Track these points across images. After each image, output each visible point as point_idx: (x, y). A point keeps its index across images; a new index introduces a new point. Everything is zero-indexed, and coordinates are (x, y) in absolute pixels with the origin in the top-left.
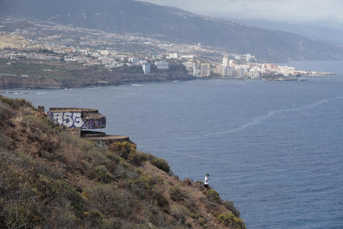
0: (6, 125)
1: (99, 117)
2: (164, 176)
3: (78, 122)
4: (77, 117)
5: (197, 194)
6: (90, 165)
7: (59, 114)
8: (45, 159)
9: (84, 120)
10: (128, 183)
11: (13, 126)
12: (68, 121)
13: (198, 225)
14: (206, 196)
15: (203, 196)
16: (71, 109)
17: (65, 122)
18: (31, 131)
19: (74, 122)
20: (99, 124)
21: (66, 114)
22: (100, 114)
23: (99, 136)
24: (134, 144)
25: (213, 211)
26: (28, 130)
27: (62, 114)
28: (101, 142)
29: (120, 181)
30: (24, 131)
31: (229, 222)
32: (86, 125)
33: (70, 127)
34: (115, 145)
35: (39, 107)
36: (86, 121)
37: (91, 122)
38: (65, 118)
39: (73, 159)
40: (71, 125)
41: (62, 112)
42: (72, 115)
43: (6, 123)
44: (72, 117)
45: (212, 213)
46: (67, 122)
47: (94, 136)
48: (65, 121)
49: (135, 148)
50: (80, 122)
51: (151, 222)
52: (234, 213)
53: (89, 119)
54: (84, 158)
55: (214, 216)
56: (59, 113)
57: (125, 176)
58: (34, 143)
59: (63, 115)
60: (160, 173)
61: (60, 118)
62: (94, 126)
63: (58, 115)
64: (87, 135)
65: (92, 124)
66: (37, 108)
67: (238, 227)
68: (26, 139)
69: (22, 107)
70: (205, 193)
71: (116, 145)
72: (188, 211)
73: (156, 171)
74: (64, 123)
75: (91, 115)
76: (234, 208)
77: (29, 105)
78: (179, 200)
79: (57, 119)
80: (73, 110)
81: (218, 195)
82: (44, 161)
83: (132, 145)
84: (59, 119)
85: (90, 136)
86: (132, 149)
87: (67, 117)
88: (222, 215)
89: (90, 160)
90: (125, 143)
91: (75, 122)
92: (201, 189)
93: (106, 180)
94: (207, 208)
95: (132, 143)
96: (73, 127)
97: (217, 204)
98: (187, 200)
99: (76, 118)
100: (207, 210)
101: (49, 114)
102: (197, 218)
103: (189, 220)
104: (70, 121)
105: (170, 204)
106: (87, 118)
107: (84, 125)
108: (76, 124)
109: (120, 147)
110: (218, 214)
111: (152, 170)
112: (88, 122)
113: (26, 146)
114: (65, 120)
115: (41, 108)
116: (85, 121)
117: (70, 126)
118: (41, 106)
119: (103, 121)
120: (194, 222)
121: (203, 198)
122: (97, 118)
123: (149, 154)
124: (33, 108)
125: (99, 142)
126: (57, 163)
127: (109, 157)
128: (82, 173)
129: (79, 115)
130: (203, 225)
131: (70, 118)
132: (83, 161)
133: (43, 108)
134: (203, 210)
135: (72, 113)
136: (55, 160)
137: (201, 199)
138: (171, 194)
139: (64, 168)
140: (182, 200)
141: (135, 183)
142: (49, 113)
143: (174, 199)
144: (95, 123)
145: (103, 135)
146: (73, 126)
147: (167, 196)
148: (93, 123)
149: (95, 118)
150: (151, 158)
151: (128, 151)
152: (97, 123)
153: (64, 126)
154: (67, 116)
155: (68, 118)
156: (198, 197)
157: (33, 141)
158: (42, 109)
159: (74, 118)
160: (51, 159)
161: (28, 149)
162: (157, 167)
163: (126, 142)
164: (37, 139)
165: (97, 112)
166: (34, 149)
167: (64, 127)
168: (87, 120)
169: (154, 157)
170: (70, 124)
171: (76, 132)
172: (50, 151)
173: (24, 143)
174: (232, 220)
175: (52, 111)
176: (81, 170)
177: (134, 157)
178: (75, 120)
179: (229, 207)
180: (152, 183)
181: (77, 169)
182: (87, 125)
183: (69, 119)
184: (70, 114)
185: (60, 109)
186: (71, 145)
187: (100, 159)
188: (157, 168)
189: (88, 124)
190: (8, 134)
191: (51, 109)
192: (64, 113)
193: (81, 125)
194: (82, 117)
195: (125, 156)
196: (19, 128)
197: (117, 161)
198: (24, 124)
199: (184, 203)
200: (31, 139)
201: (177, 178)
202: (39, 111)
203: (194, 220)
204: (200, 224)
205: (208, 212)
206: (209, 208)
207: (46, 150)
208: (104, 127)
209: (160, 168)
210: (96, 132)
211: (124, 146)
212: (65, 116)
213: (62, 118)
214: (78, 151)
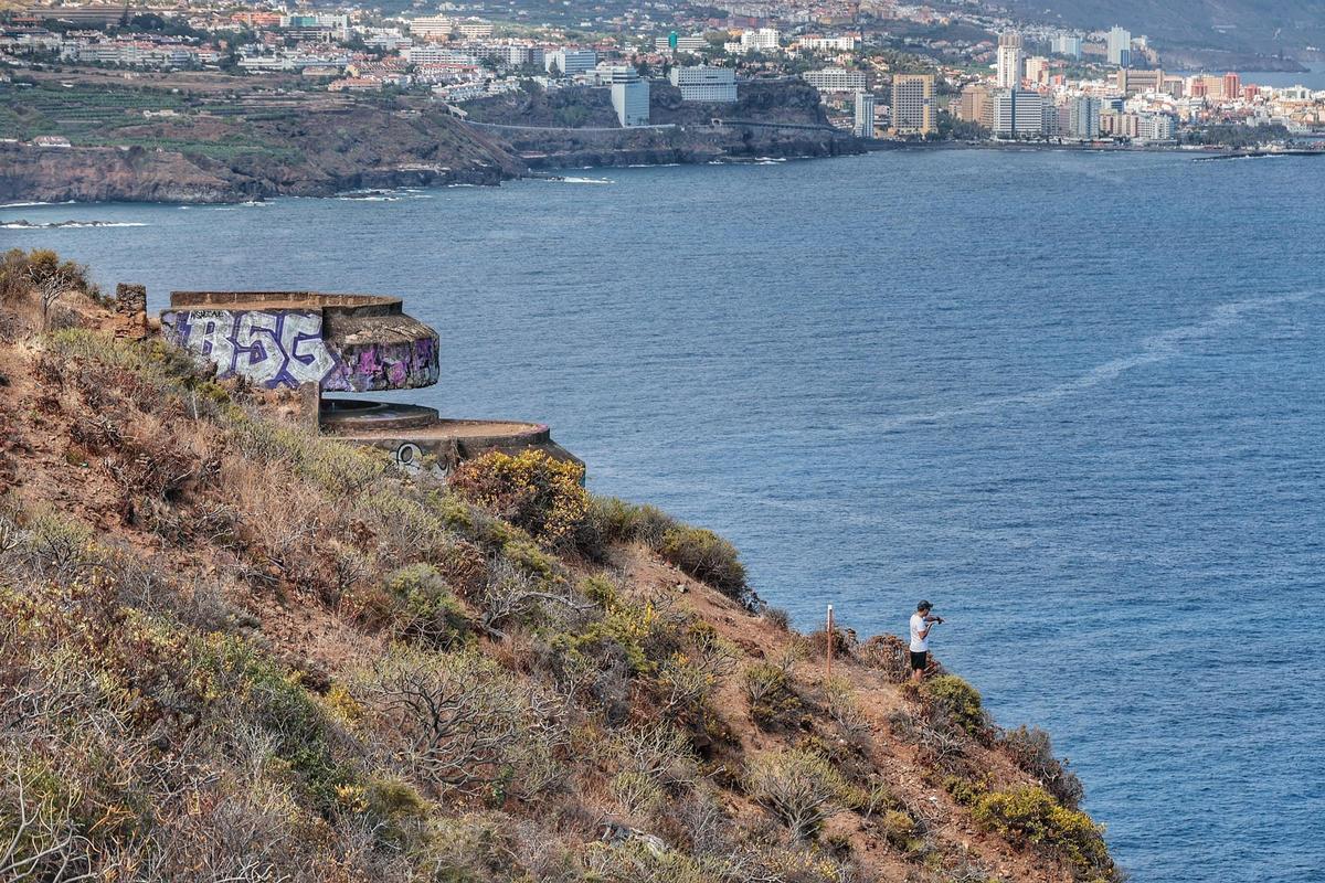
1: (408, 333)
2: (717, 612)
3: (307, 360)
4: (301, 337)
5: (876, 699)
6: (364, 565)
7: (218, 323)
8: (153, 536)
9: (334, 347)
10: (548, 647)
12: (257, 354)
13: (882, 843)
14: (920, 708)
15: (906, 708)
16: (270, 295)
17: (243, 361)
18: (86, 402)
19: (287, 360)
20: (409, 366)
21: (247, 321)
22: (412, 322)
23: (405, 426)
24: (575, 461)
25: (951, 779)
26: (72, 399)
27: (231, 321)
28: (416, 452)
29: (507, 638)
30: (49, 405)
31: (1031, 832)
32: (344, 375)
33: (271, 385)
34: (481, 468)
35: (123, 288)
36: (345, 352)
37: (368, 356)
38: (246, 339)
39: (281, 535)
40: (275, 373)
41: (231, 312)
42: (280, 325)
44: (277, 337)
45: (950, 789)
46: (253, 361)
47: (385, 427)
48: (247, 355)
49: (581, 479)
50: (317, 359)
51: (657, 831)
52: (1054, 786)
53: (361, 346)
54: (338, 529)
55: (956, 802)
56: (218, 314)
57: (531, 617)
58: (98, 462)
59: (236, 327)
60: (699, 600)
61: (218, 338)
62: (385, 376)
63: (210, 328)
64: (349, 420)
65: (374, 367)
66: (114, 296)
67: (1070, 854)
68: (60, 444)
69: (43, 289)
70: (913, 694)
71: (490, 467)
72: (833, 779)
73: (681, 588)
74: (238, 364)
75: (369, 324)
76: (1053, 763)
77: (74, 279)
78: (790, 726)
79: (208, 347)
80: (281, 302)
81: (975, 701)
82: (145, 546)
83: (567, 466)
84: (215, 344)
85: (362, 427)
86: (566, 484)
87: (255, 337)
88: (997, 797)
89: (364, 537)
90: (529, 457)
91: (292, 360)
92: (895, 674)
93: (440, 634)
94: (925, 762)
95: (564, 456)
96: (284, 381)
97: (972, 747)
98: (830, 729)
99: (296, 340)
100: (925, 772)
101: (167, 324)
102: (878, 812)
103: (840, 823)
104: (269, 354)
105: (749, 748)
106: (351, 339)
107: (337, 375)
108: (295, 369)
109: (506, 477)
110: (975, 791)
111: (663, 583)
112: (353, 360)
113: (58, 473)
114: (244, 350)
115: (132, 296)
116: (340, 352)
117: (269, 378)
118: (132, 283)
119: (425, 350)
120: (862, 829)
121: (906, 719)
122: (398, 339)
123: (646, 510)
124: (95, 296)
125: (406, 455)
126: (208, 554)
127: (457, 524)
128: (328, 601)
129: (311, 325)
130: (903, 848)
131: (266, 341)
132: (333, 542)
133: (141, 292)
134: (903, 773)
135: (280, 314)
136: (200, 540)
137: (893, 721)
138: (751, 700)
140: (807, 726)
141: (580, 648)
142: (168, 318)
143: (766, 725)
144: (387, 365)
145: (429, 419)
146: (283, 376)
147: (733, 705)
148: (378, 362)
149: (385, 340)
150: (655, 529)
151: (548, 497)
152: (397, 362)
153: (241, 380)
154: (254, 329)
155: (260, 342)
156: (881, 711)
157: (94, 452)
158: (134, 298)
159: (287, 340)
160: (182, 538)
161: (71, 491)
162: (687, 569)
163: (537, 454)
164: (114, 441)
165: (395, 308)
166: (99, 490)
167: (243, 386)
168: (350, 350)
169: (669, 524)
170: (270, 366)
171: (297, 408)
172: (174, 496)
173: (53, 459)
174: (1045, 822)
175: (182, 309)
176: (321, 585)
177: (573, 523)
178: (294, 351)
179: (1031, 758)
180: (663, 645)
181: (304, 583)
182: (350, 371)
183: (265, 345)
184: (267, 321)
185: (218, 297)
186: (273, 470)
187: (413, 532)
188: (684, 577)
189: (354, 368)
191: (178, 298)
192: (238, 315)
193: (320, 375)
194: (326, 332)
195: (529, 519)
196: (28, 388)
197: (496, 544)
198: (52, 369)
199: (815, 739)
200: (87, 443)
201: (780, 622)
202: (122, 308)
203: (865, 821)
204: (891, 839)
205: (929, 783)
206: (933, 764)
207: (157, 495)
208: (429, 383)
209: (699, 576)
210: (393, 408)
211: (528, 470)
212: (246, 331)
213: (233, 340)
214: (310, 496)
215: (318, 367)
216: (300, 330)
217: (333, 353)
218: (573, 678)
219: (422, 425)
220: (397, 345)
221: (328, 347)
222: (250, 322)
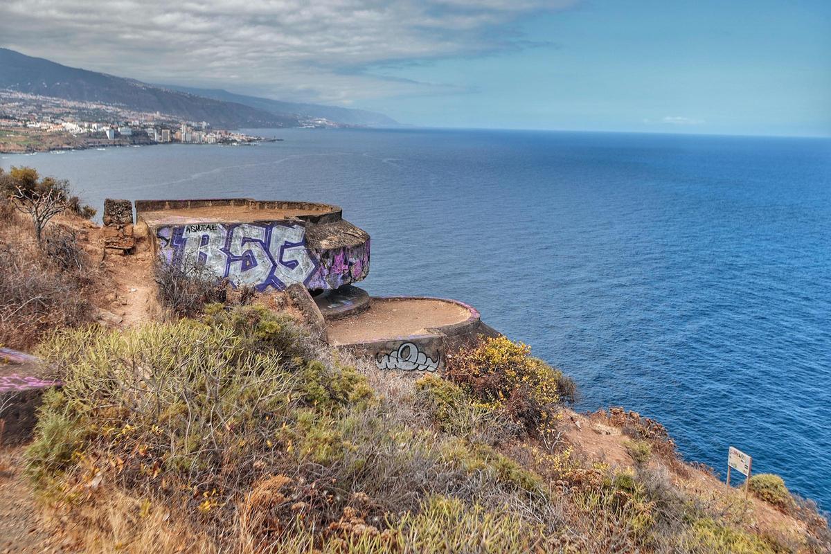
1: (358, 235)
3: (292, 265)
4: (287, 245)
7: (212, 235)
9: (314, 252)
12: (248, 262)
17: (235, 270)
19: (275, 266)
20: (363, 263)
21: (239, 233)
27: (224, 233)
32: (321, 275)
33: (262, 288)
35: (110, 204)
36: (322, 256)
37: (339, 258)
38: (238, 249)
40: (264, 278)
41: (223, 225)
42: (268, 235)
44: (266, 246)
46: (244, 268)
48: (239, 264)
50: (300, 263)
53: (334, 250)
56: (211, 227)
59: (229, 239)
61: (212, 250)
63: (204, 241)
65: (343, 267)
74: (231, 272)
75: (331, 230)
77: (56, 194)
79: (203, 257)
84: (209, 254)
87: (246, 247)
91: (280, 265)
96: (272, 284)
99: (282, 248)
101: (163, 238)
104: (259, 262)
106: (324, 244)
107: (316, 276)
108: (282, 274)
112: (329, 263)
114: (236, 259)
115: (120, 210)
116: (318, 257)
117: (259, 283)
124: (75, 207)
129: (295, 235)
131: (256, 250)
133: (129, 207)
135: (268, 225)
142: (164, 233)
144: (351, 264)
146: (272, 280)
148: (346, 263)
149: (345, 244)
152: (358, 260)
154: (245, 240)
155: (250, 251)
158: (122, 213)
159: (275, 248)
165: (337, 217)
168: (326, 254)
170: (260, 272)
178: (281, 258)
182: (326, 272)
183: (255, 254)
184: (257, 233)
189: (330, 269)
191: (142, 206)
192: (230, 228)
193: (303, 277)
194: (306, 241)
202: (111, 222)
212: (238, 242)
213: (226, 250)
215: (301, 271)
216: (285, 239)
217: (313, 258)
220: (357, 247)
221: (309, 253)
222: (241, 234)
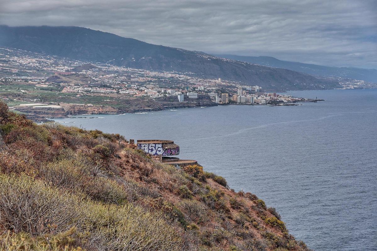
0: (115, 158)
1: (175, 147)
2: (224, 190)
3: (160, 151)
4: (159, 147)
5: (249, 203)
6: (176, 185)
8: (145, 182)
10: (203, 197)
11: (120, 158)
12: (152, 150)
13: (253, 227)
14: (256, 205)
15: (254, 205)
16: (153, 141)
18: (133, 161)
19: (157, 151)
20: (175, 152)
21: (150, 145)
22: (175, 145)
23: (175, 161)
24: (201, 166)
25: (262, 216)
26: (131, 161)
28: (177, 165)
29: (197, 196)
30: (128, 162)
31: (274, 224)
32: (165, 153)
33: (154, 155)
34: (187, 168)
35: (131, 140)
36: (165, 150)
37: (169, 150)
38: (150, 148)
39: (163, 181)
42: (155, 146)
43: (115, 156)
44: (155, 148)
45: (262, 218)
46: (151, 151)
47: (171, 161)
48: (150, 150)
49: (202, 169)
51: (222, 227)
52: (276, 217)
54: (171, 180)
55: (262, 220)
56: (146, 144)
57: (199, 193)
58: (136, 171)
59: (149, 146)
60: (221, 188)
61: (146, 148)
62: (172, 153)
63: (145, 146)
64: (166, 160)
65: (170, 152)
66: (129, 141)
67: (281, 228)
68: (130, 168)
69: (119, 141)
70: (255, 202)
71: (189, 168)
72: (245, 216)
73: (218, 186)
74: (149, 152)
75: (169, 145)
76: (276, 213)
77: (122, 138)
78: (237, 208)
79: (144, 149)
80: (156, 142)
81: (264, 203)
82: (144, 184)
83: (200, 167)
85: (168, 161)
86: (201, 170)
88: (269, 219)
89: (175, 181)
90: (195, 166)
92: (252, 200)
93: (186, 196)
94: (257, 213)
95: (200, 166)
97: (263, 210)
98: (243, 208)
99: (158, 148)
100: (258, 215)
102: (252, 222)
103: (247, 224)
104: (154, 150)
105: (231, 212)
106: (166, 148)
108: (158, 152)
109: (191, 169)
110: (266, 218)
111: (215, 185)
112: (167, 151)
113: (130, 173)
115: (132, 141)
118: (132, 139)
119: (177, 149)
120: (250, 225)
121: (254, 206)
122: (174, 148)
123: (211, 173)
124: (126, 141)
125: (176, 166)
126: (153, 185)
127: (187, 178)
128: (171, 191)
129: (160, 146)
130: (256, 227)
131: (153, 148)
132: (170, 182)
133: (133, 140)
134: (254, 215)
135: (156, 144)
136: (152, 182)
137: (252, 207)
138: (231, 204)
139: (158, 188)
140: (240, 208)
141: (207, 197)
142: (138, 145)
143: (233, 208)
144: (172, 152)
146: (156, 154)
147: (228, 206)
149: (171, 148)
150: (212, 177)
151: (198, 172)
153: (150, 154)
154: (151, 146)
156: (250, 205)
157: (135, 169)
159: (157, 148)
160: (149, 182)
161: (132, 175)
162: (218, 183)
163: (196, 166)
164: (138, 167)
165: (173, 143)
166: (137, 175)
167: (150, 155)
168: (166, 149)
169: (215, 176)
170: (154, 152)
171: (159, 159)
172: (147, 176)
173: (129, 170)
174: (277, 223)
175: (140, 143)
176: (170, 189)
177: (202, 176)
179: (273, 212)
180: (218, 196)
181: (167, 189)
182: (166, 153)
184: (154, 145)
185: (145, 141)
186: (161, 170)
187: (181, 179)
188: (218, 184)
190: (117, 165)
191: (138, 141)
192: (149, 144)
193: (162, 153)
194: (162, 147)
195: (195, 176)
196: (124, 159)
197: (193, 180)
198: (127, 156)
199: (241, 210)
200: (134, 167)
201: (233, 191)
202: (130, 143)
203: (250, 223)
204: (254, 226)
205: (258, 217)
206: (258, 213)
207: (145, 175)
208: (178, 154)
209: (220, 184)
210: (172, 158)
211: (194, 168)
212: (150, 147)
213: (148, 148)
214: (166, 175)
217: (164, 150)
218: (207, 202)
219: (177, 161)
221: (163, 149)
222: (151, 145)
